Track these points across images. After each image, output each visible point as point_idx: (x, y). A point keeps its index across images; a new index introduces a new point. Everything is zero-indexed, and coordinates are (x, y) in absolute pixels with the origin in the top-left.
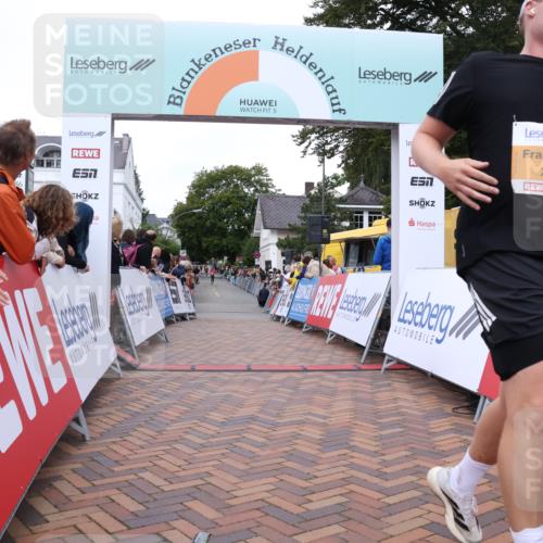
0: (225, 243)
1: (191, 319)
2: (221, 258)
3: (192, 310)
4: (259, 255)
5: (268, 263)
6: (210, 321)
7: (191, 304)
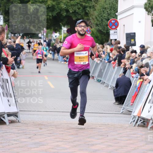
0: (63, 6)
1: (12, 122)
2: (57, 29)
3: (13, 109)
4: (116, 25)
5: (131, 37)
6: (40, 125)
7: (12, 100)
